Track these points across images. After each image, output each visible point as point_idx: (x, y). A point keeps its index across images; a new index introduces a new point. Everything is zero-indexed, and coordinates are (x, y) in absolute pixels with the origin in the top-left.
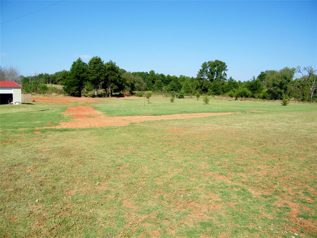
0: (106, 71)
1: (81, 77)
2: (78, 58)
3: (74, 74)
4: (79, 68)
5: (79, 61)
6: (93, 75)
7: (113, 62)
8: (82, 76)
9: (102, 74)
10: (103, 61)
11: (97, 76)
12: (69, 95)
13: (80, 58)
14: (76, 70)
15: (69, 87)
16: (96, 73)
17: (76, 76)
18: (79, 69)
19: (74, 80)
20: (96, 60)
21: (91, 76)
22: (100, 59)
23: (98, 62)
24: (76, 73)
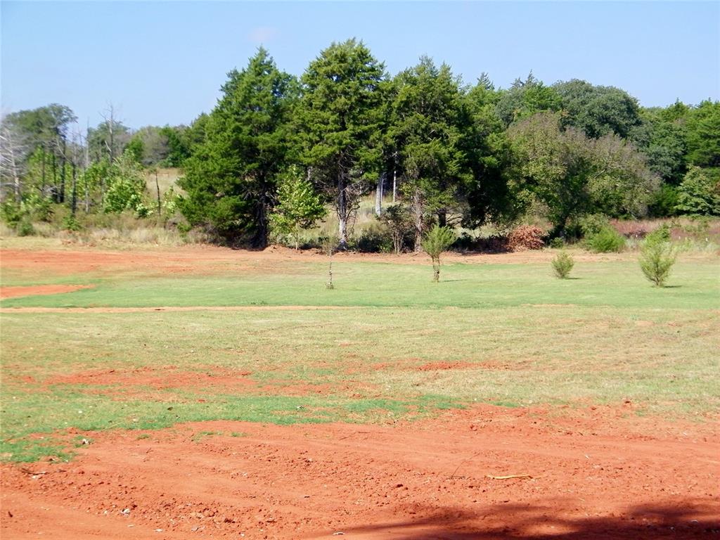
0: (394, 115)
1: (260, 146)
2: (254, 54)
3: (228, 133)
4: (254, 101)
5: (261, 66)
6: (322, 139)
7: (438, 67)
8: (265, 142)
9: (371, 131)
10: (382, 66)
11: (340, 143)
12: (204, 241)
13: (263, 53)
14: (237, 113)
15: (200, 198)
16: (337, 130)
17: (237, 144)
18: (251, 107)
19: (226, 163)
20: (342, 59)
21: (312, 143)
22: (363, 56)
23: (351, 73)
24: (238, 130)
